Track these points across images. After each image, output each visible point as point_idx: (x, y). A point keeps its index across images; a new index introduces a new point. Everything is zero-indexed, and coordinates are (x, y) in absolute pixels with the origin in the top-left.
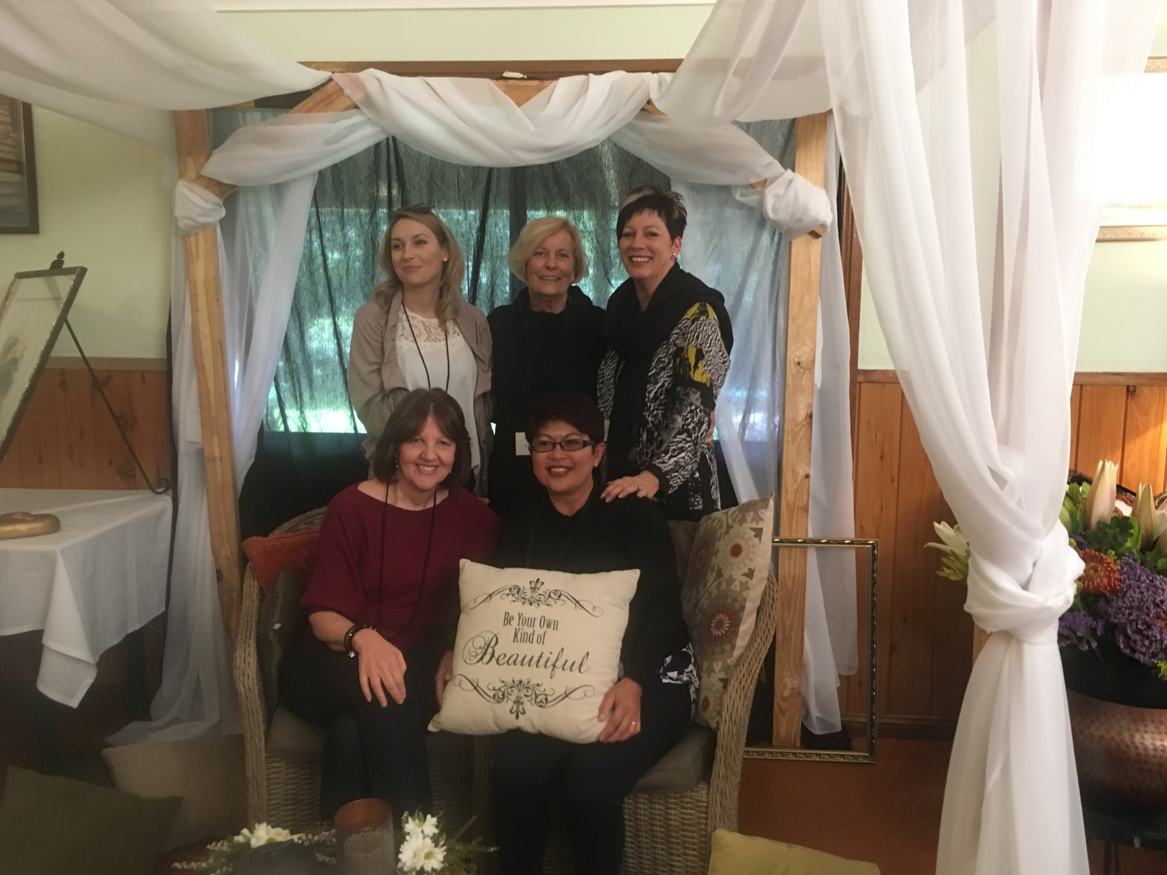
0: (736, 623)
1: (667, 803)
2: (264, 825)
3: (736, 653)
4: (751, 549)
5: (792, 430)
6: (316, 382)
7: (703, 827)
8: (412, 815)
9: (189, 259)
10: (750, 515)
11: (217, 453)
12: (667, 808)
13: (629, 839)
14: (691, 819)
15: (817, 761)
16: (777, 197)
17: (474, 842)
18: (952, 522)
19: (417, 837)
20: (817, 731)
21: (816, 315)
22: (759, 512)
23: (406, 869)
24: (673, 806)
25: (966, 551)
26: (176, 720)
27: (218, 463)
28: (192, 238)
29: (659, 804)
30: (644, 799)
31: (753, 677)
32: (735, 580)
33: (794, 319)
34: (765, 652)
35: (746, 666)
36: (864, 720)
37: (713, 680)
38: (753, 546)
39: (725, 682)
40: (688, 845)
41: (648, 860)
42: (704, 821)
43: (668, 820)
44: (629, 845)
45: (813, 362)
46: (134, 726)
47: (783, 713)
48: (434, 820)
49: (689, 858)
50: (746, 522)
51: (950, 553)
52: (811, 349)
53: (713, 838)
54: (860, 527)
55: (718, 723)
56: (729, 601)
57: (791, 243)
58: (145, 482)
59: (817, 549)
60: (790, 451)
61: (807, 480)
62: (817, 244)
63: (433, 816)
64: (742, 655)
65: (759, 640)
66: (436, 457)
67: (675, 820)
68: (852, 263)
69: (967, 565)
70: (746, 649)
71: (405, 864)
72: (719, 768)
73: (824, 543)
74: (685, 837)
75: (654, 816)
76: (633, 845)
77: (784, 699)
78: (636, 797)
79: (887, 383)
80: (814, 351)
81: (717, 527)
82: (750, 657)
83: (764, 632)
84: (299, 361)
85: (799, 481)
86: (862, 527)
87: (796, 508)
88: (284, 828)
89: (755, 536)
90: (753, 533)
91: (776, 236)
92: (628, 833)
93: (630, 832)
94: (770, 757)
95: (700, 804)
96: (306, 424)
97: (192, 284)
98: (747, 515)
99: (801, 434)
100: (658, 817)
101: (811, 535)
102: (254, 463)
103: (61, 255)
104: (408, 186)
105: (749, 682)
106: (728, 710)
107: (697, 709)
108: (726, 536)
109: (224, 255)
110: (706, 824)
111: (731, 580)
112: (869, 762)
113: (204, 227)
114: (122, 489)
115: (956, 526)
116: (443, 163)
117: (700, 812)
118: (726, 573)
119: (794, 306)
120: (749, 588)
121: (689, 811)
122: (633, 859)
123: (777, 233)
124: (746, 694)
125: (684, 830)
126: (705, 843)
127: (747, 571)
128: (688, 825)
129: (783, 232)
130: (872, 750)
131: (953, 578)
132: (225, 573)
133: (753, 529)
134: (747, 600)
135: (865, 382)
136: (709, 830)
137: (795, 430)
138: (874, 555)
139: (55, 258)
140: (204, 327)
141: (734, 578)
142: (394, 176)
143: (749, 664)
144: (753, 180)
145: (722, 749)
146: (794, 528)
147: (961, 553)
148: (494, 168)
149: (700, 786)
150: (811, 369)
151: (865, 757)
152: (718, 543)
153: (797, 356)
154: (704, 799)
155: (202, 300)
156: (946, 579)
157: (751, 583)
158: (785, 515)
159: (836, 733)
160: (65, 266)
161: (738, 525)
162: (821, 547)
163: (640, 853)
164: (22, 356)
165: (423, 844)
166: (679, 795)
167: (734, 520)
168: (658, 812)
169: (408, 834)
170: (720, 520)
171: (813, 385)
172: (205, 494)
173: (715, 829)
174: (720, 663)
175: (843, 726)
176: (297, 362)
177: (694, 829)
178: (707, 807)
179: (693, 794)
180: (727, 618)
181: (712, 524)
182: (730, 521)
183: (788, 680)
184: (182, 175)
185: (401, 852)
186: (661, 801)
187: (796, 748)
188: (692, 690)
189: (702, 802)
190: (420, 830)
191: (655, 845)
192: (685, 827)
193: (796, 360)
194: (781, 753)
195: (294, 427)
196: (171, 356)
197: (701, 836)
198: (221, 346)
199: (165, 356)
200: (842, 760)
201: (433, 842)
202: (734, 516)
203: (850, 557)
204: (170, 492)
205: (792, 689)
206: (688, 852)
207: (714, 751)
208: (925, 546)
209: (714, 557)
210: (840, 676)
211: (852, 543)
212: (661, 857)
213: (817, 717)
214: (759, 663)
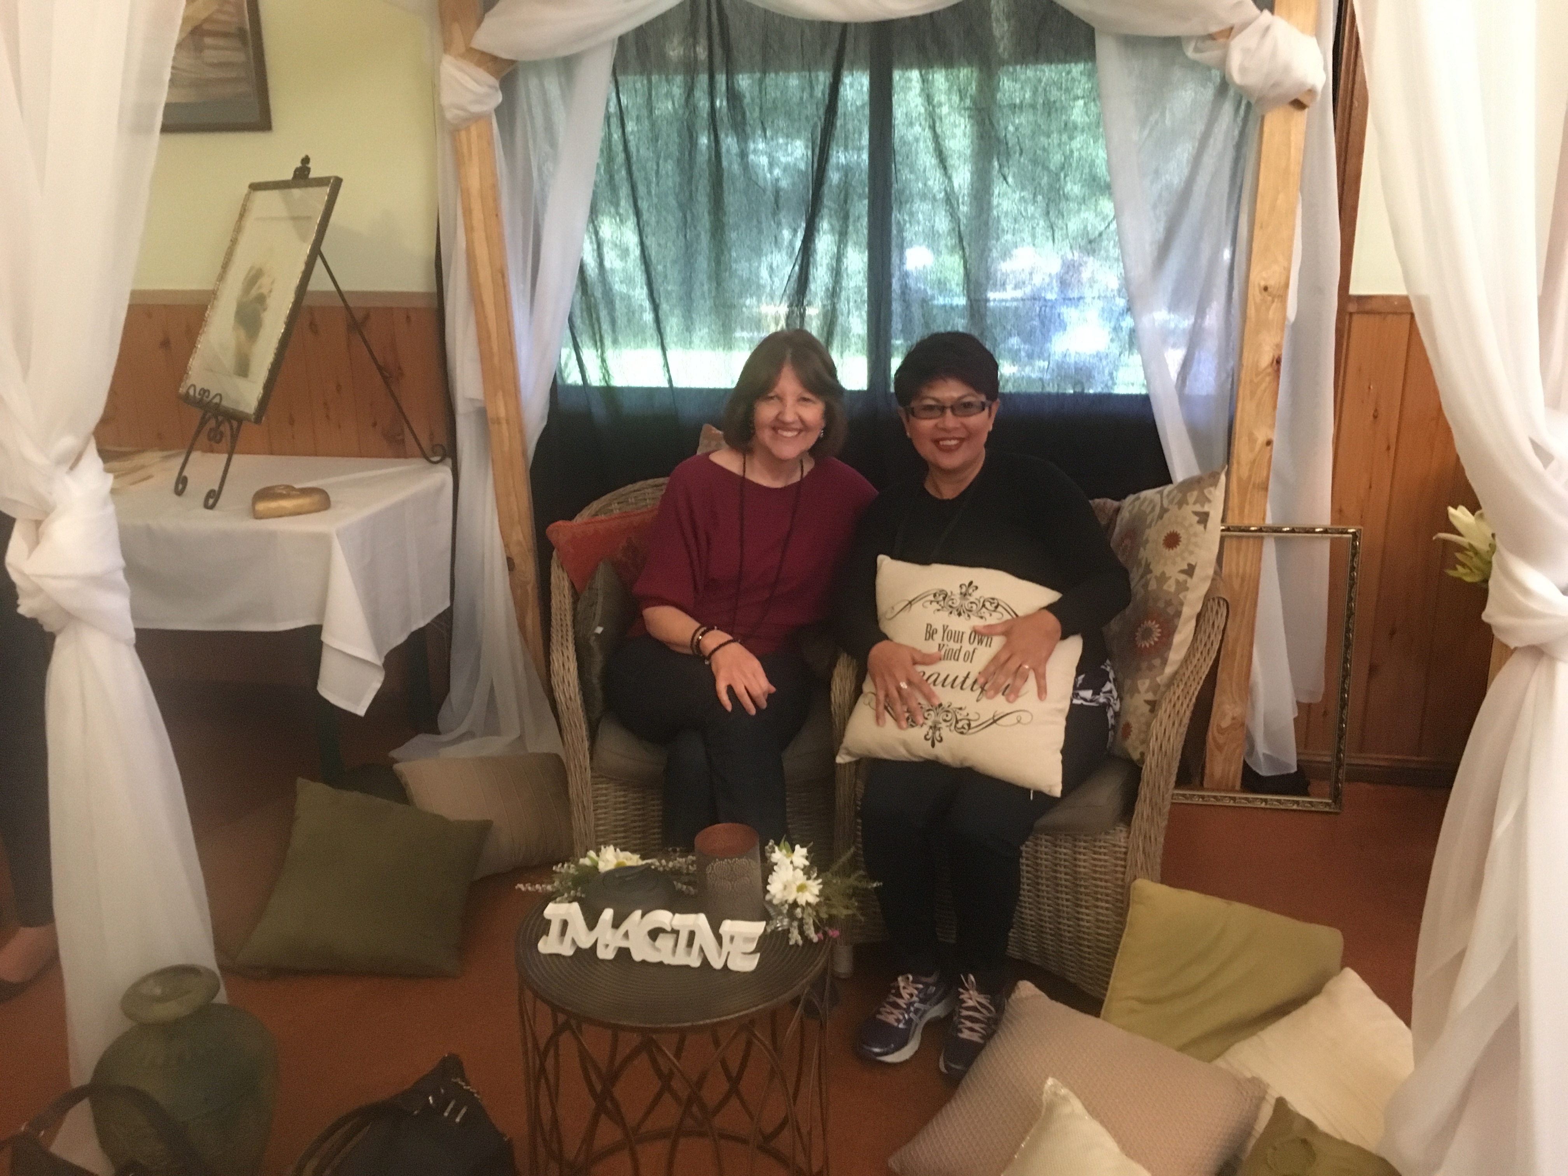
0: (1169, 631)
1: (1075, 846)
2: (612, 848)
3: (1169, 670)
4: (1193, 540)
5: (1251, 381)
6: (619, 322)
7: (1120, 876)
8: (778, 843)
9: (459, 161)
10: (1193, 496)
11: (502, 413)
12: (1075, 853)
13: (1025, 887)
14: (1105, 867)
15: (1262, 808)
16: (1246, 51)
17: (853, 877)
18: (1474, 506)
19: (787, 869)
20: (1264, 771)
21: (1294, 219)
22: (1206, 491)
23: (775, 902)
24: (1082, 850)
25: (1490, 545)
26: (470, 735)
27: (504, 426)
28: (463, 134)
29: (1065, 848)
30: (1046, 841)
31: (1191, 700)
32: (1170, 577)
33: (1261, 227)
34: (1205, 670)
35: (1181, 687)
36: (1328, 759)
37: (1138, 703)
38: (1195, 535)
39: (1153, 706)
40: (1099, 896)
41: (1049, 912)
42: (1122, 869)
43: (1076, 866)
44: (1026, 893)
45: (1287, 285)
46: (421, 740)
47: (1220, 748)
48: (804, 851)
49: (1100, 911)
50: (1187, 504)
51: (1468, 547)
52: (1284, 268)
53: (1132, 888)
54: (1338, 511)
55: (1142, 754)
56: (1161, 604)
57: (1263, 118)
58: (417, 448)
59: (1277, 540)
60: (1246, 410)
61: (1269, 448)
62: (1300, 118)
63: (802, 847)
64: (1176, 673)
65: (1198, 655)
66: (797, 418)
67: (1085, 867)
68: (1350, 144)
69: (1490, 563)
70: (1181, 666)
71: (774, 896)
72: (1142, 808)
73: (1287, 532)
74: (1097, 886)
75: (1058, 862)
76: (1031, 894)
77: (1221, 731)
78: (1037, 839)
79: (1389, 313)
80: (1288, 270)
81: (1148, 511)
82: (1187, 676)
83: (1205, 645)
84: (598, 294)
85: (1257, 449)
86: (1341, 511)
87: (1251, 486)
88: (633, 852)
89: (1199, 522)
90: (1196, 518)
91: (1243, 107)
92: (1024, 880)
93: (1028, 879)
94: (1200, 801)
95: (1117, 849)
96: (609, 375)
97: (465, 193)
98: (1189, 494)
99: (1263, 386)
100: (1062, 863)
101: (1269, 521)
102: (547, 426)
103: (306, 160)
104: (735, 53)
105: (1185, 706)
106: (1157, 739)
107: (1114, 737)
108: (1160, 522)
109: (502, 153)
110: (1124, 873)
111: (1163, 579)
112: (1332, 810)
113: (477, 118)
114: (389, 457)
115: (1478, 512)
116: (783, 18)
117: (1117, 859)
118: (1157, 570)
119: (1263, 207)
120: (1187, 589)
121: (1103, 857)
122: (1030, 909)
123: (1244, 103)
124: (1181, 721)
125: (1095, 879)
126: (1122, 894)
127: (1186, 567)
128: (1101, 873)
129: (1253, 102)
130: (1336, 796)
131: (1468, 579)
132: (517, 561)
133: (1196, 513)
134: (1186, 602)
135: (1358, 313)
136: (1128, 880)
137: (1256, 380)
138: (1354, 547)
139: (299, 165)
140: (482, 252)
141: (1167, 575)
142: (717, 39)
143: (1186, 684)
144: (1214, 29)
145: (1148, 785)
146: (1246, 511)
147: (1482, 545)
148: (850, 24)
149: (1118, 828)
150: (1282, 297)
151: (1327, 804)
152: (1148, 531)
153: (1264, 279)
154: (1123, 844)
155: (477, 215)
156: (1460, 580)
157: (1190, 582)
158: (1236, 494)
159: (1289, 775)
160: (313, 174)
161: (1176, 506)
162: (1283, 537)
163: (1039, 903)
164: (271, 291)
165: (793, 876)
166: (1090, 838)
167: (1171, 502)
168: (1063, 856)
169: (776, 864)
170: (1151, 501)
171: (1285, 318)
172: (490, 466)
173: (1135, 879)
174: (1147, 682)
175: (1298, 766)
176: (596, 294)
177: (1107, 877)
178: (1126, 853)
179: (1108, 837)
180: (1157, 626)
181: (1140, 506)
182: (1166, 503)
183: (1228, 706)
184: (447, 47)
185: (768, 884)
186: (1067, 845)
187: (1233, 790)
188: (1110, 713)
189: (1120, 847)
190: (788, 861)
191: (1059, 895)
192: (1098, 876)
193: (1263, 283)
194: (1215, 797)
195: (595, 379)
196: (442, 289)
197: (1118, 886)
198: (503, 276)
199: (434, 289)
200: (1295, 807)
201: (804, 874)
202: (1171, 497)
203: (1323, 550)
204: (449, 461)
205: (1233, 718)
206: (1100, 904)
207: (1137, 789)
208: (1434, 538)
209: (1142, 549)
210: (1298, 703)
211: (1326, 531)
212: (1065, 909)
213: (1264, 754)
214: (1198, 683)
